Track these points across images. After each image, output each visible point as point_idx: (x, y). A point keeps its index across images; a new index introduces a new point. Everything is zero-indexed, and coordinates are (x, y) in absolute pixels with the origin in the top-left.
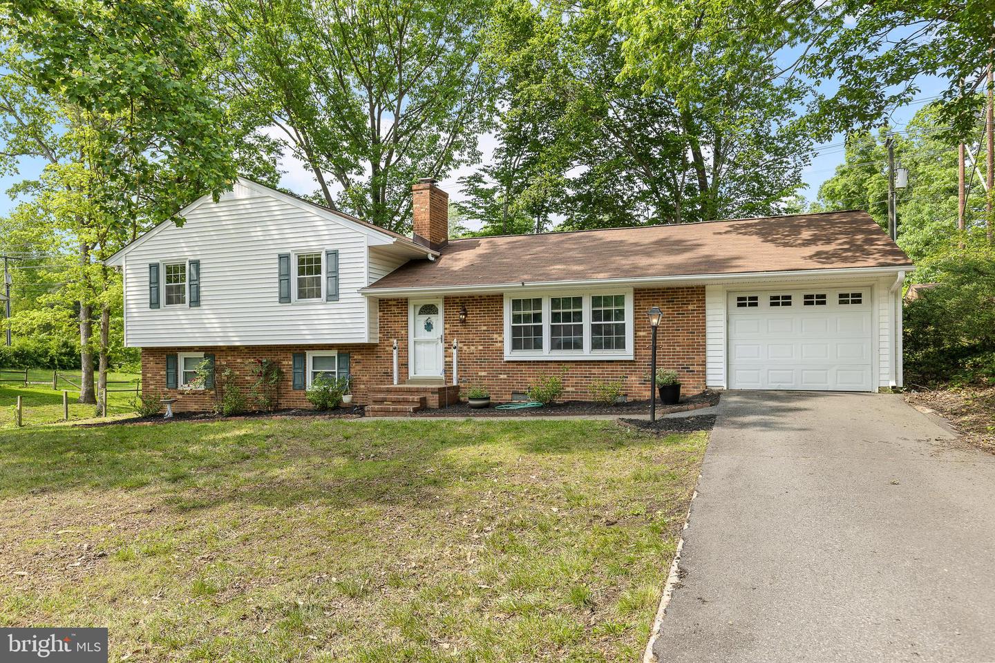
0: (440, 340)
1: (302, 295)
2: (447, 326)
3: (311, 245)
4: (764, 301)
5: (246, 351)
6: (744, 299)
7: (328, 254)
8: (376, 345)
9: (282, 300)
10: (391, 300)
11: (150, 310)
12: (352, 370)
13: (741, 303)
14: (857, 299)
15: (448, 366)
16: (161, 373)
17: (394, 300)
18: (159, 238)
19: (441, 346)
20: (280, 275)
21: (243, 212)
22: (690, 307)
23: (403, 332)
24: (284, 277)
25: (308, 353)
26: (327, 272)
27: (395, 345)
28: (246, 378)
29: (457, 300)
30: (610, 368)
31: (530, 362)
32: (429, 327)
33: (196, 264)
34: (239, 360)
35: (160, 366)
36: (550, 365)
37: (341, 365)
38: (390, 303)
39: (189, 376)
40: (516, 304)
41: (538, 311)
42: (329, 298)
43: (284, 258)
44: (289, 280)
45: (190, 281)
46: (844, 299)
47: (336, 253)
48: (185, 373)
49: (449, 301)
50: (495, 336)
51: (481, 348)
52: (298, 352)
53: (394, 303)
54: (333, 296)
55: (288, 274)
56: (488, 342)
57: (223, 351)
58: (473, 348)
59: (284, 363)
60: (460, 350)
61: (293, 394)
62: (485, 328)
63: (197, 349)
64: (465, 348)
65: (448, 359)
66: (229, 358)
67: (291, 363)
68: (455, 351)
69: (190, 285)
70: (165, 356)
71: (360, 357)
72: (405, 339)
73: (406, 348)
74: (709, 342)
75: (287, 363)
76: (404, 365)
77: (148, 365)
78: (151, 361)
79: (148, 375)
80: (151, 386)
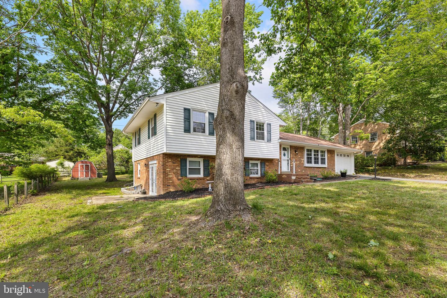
2: (291, 155)
3: (261, 119)
4: (339, 155)
7: (267, 124)
9: (251, 139)
11: (183, 133)
12: (266, 169)
15: (292, 168)
16: (177, 168)
18: (190, 96)
19: (289, 161)
22: (333, 155)
24: (252, 130)
26: (267, 131)
27: (279, 160)
29: (294, 147)
30: (322, 169)
31: (310, 167)
32: (284, 155)
33: (212, 115)
35: (176, 164)
37: (262, 167)
39: (192, 171)
40: (307, 150)
41: (311, 153)
42: (268, 141)
43: (252, 122)
44: (254, 131)
45: (209, 122)
46: (347, 156)
48: (190, 169)
49: (291, 147)
50: (303, 159)
51: (299, 162)
52: (247, 161)
54: (270, 140)
57: (213, 158)
60: (295, 163)
61: (245, 178)
62: (299, 157)
65: (291, 166)
69: (209, 124)
70: (180, 159)
71: (268, 164)
72: (281, 158)
73: (281, 161)
74: (335, 163)
76: (281, 167)
77: (167, 164)
78: (169, 161)
79: (167, 169)
80: (169, 176)
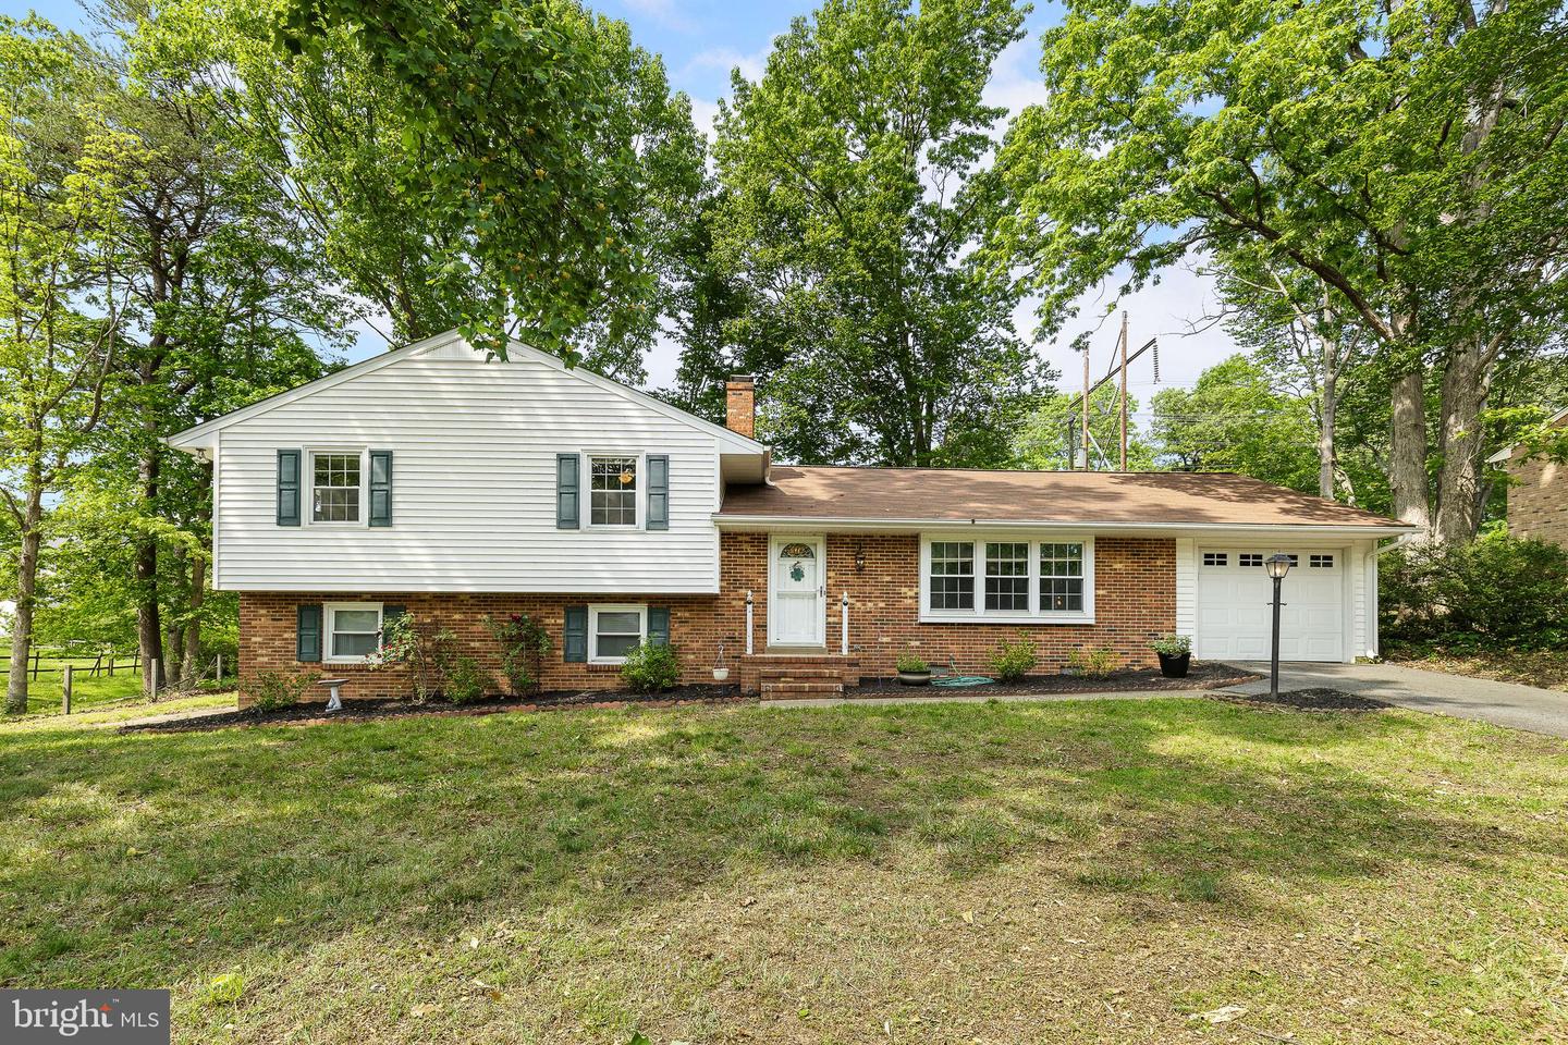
0: (818, 594)
1: (597, 518)
2: (832, 574)
3: (616, 444)
4: (1233, 560)
5: (471, 602)
6: (1212, 556)
7: (650, 459)
8: (713, 598)
9: (562, 525)
10: (741, 534)
11: (279, 528)
12: (673, 633)
13: (1209, 560)
14: (1328, 561)
15: (833, 630)
16: (286, 636)
17: (747, 534)
18: (300, 408)
19: (822, 601)
20: (560, 486)
21: (486, 382)
22: (1159, 563)
23: (760, 580)
24: (567, 489)
25: (591, 607)
26: (649, 487)
27: (750, 598)
28: (472, 644)
29: (848, 540)
30: (1060, 633)
31: (953, 624)
32: (797, 574)
33: (385, 458)
34: (457, 617)
35: (283, 623)
36: (981, 629)
37: (655, 626)
38: (740, 538)
39: (343, 642)
40: (937, 549)
41: (967, 559)
42: (652, 526)
43: (568, 461)
44: (576, 495)
45: (371, 483)
46: (1315, 561)
47: (664, 460)
48: (337, 636)
49: (834, 540)
50: (904, 590)
51: (882, 605)
52: (575, 605)
53: (747, 538)
54: (659, 522)
55: (576, 485)
56: (892, 597)
57: (424, 601)
58: (870, 605)
59: (547, 621)
60: (851, 608)
61: (564, 669)
62: (888, 579)
63: (369, 597)
64: (859, 604)
65: (831, 619)
66: (437, 613)
67: (562, 621)
68: (845, 609)
69: (372, 491)
70: (295, 608)
71: (687, 614)
72: (762, 590)
73: (764, 603)
74: (1178, 604)
75: (555, 621)
76: (761, 627)
77: (253, 623)
78: (262, 616)
79: (254, 639)
80: (260, 659)
